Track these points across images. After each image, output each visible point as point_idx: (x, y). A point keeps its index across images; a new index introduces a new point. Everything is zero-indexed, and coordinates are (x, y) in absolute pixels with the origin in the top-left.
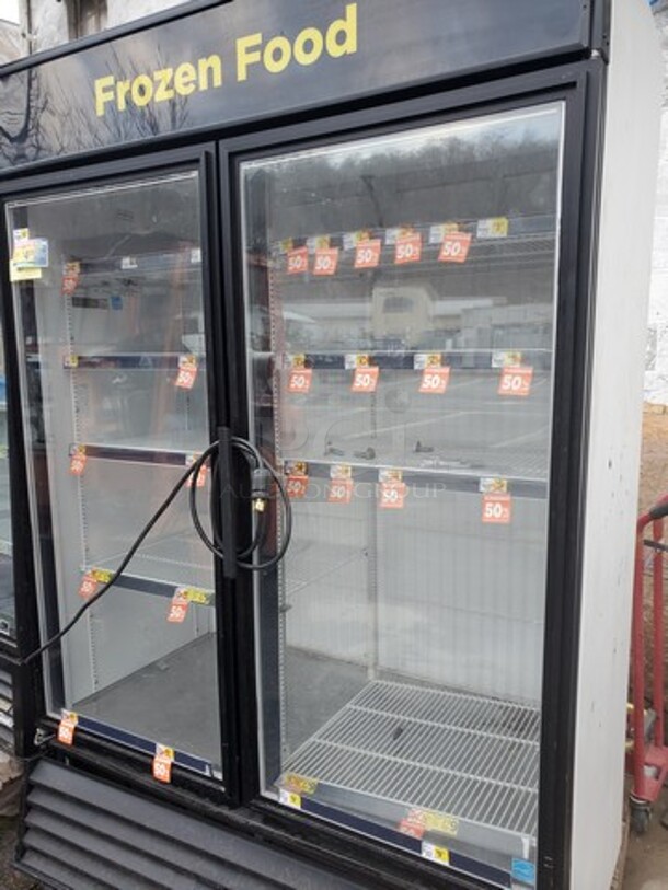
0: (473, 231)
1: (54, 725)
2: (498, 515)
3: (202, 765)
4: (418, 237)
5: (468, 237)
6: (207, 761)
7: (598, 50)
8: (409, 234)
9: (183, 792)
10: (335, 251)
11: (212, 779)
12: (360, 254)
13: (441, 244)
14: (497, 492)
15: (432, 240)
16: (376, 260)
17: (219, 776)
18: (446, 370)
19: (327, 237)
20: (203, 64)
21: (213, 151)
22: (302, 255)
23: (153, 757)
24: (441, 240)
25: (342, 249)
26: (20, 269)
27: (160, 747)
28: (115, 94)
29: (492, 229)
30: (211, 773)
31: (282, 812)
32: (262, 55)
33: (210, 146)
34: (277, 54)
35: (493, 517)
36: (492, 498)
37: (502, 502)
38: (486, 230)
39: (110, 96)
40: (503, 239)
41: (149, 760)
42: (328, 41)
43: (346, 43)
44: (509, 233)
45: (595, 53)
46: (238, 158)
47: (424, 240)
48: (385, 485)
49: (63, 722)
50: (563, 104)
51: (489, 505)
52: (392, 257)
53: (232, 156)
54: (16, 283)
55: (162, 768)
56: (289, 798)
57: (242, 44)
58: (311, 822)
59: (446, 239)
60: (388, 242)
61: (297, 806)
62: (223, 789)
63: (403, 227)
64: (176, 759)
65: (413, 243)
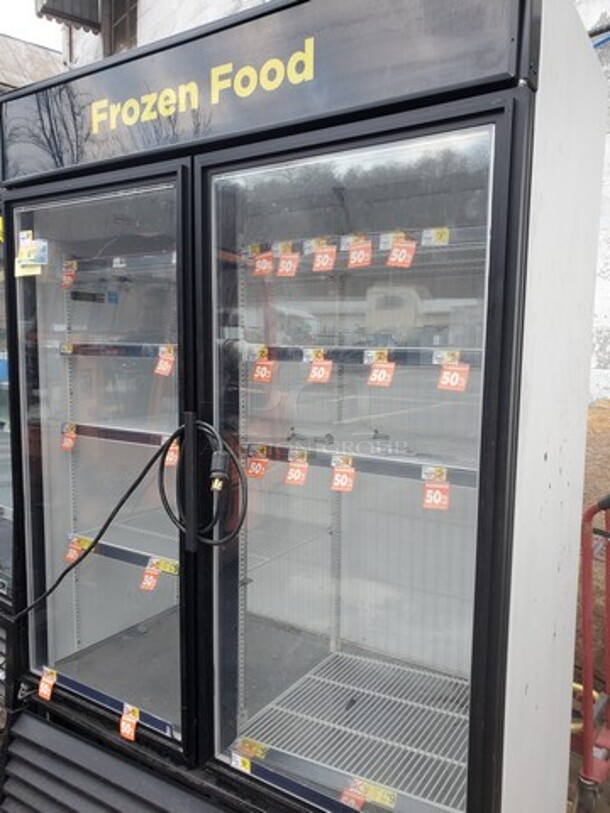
0: (418, 239)
1: (36, 681)
2: (437, 502)
3: (163, 726)
4: (369, 245)
5: (413, 245)
6: (169, 722)
7: (525, 79)
8: (362, 241)
9: (145, 751)
10: (296, 256)
11: (172, 740)
12: (318, 258)
13: (389, 251)
14: (438, 480)
15: (382, 247)
16: (331, 264)
17: (178, 737)
18: (392, 365)
19: (290, 243)
20: (183, 90)
21: (189, 165)
22: (268, 259)
23: (120, 716)
24: (390, 247)
25: (302, 253)
26: (23, 266)
27: (128, 707)
28: (109, 116)
29: (436, 237)
30: (172, 734)
31: (234, 775)
32: (233, 82)
33: (186, 161)
34: (245, 82)
35: (433, 503)
36: (432, 486)
37: (441, 490)
38: (430, 238)
39: (104, 116)
40: (444, 247)
41: (117, 719)
42: (289, 71)
43: (305, 72)
44: (450, 242)
45: (522, 82)
46: (211, 171)
47: (375, 248)
48: (336, 470)
49: (44, 679)
50: (493, 127)
51: (430, 491)
52: (346, 261)
53: (205, 169)
54: (20, 278)
55: (127, 728)
56: (240, 763)
57: (216, 72)
58: (259, 787)
59: (393, 247)
60: (343, 248)
61: (247, 770)
62: (181, 750)
63: (356, 234)
64: (141, 719)
65: (366, 250)
